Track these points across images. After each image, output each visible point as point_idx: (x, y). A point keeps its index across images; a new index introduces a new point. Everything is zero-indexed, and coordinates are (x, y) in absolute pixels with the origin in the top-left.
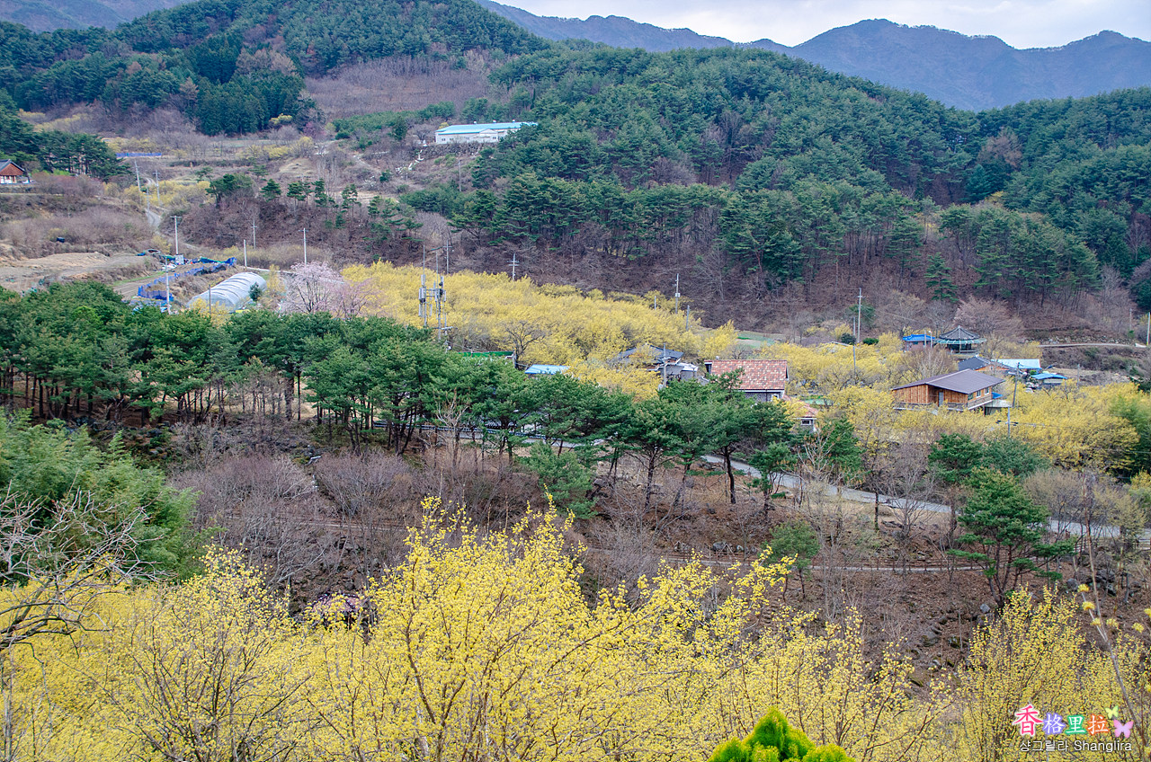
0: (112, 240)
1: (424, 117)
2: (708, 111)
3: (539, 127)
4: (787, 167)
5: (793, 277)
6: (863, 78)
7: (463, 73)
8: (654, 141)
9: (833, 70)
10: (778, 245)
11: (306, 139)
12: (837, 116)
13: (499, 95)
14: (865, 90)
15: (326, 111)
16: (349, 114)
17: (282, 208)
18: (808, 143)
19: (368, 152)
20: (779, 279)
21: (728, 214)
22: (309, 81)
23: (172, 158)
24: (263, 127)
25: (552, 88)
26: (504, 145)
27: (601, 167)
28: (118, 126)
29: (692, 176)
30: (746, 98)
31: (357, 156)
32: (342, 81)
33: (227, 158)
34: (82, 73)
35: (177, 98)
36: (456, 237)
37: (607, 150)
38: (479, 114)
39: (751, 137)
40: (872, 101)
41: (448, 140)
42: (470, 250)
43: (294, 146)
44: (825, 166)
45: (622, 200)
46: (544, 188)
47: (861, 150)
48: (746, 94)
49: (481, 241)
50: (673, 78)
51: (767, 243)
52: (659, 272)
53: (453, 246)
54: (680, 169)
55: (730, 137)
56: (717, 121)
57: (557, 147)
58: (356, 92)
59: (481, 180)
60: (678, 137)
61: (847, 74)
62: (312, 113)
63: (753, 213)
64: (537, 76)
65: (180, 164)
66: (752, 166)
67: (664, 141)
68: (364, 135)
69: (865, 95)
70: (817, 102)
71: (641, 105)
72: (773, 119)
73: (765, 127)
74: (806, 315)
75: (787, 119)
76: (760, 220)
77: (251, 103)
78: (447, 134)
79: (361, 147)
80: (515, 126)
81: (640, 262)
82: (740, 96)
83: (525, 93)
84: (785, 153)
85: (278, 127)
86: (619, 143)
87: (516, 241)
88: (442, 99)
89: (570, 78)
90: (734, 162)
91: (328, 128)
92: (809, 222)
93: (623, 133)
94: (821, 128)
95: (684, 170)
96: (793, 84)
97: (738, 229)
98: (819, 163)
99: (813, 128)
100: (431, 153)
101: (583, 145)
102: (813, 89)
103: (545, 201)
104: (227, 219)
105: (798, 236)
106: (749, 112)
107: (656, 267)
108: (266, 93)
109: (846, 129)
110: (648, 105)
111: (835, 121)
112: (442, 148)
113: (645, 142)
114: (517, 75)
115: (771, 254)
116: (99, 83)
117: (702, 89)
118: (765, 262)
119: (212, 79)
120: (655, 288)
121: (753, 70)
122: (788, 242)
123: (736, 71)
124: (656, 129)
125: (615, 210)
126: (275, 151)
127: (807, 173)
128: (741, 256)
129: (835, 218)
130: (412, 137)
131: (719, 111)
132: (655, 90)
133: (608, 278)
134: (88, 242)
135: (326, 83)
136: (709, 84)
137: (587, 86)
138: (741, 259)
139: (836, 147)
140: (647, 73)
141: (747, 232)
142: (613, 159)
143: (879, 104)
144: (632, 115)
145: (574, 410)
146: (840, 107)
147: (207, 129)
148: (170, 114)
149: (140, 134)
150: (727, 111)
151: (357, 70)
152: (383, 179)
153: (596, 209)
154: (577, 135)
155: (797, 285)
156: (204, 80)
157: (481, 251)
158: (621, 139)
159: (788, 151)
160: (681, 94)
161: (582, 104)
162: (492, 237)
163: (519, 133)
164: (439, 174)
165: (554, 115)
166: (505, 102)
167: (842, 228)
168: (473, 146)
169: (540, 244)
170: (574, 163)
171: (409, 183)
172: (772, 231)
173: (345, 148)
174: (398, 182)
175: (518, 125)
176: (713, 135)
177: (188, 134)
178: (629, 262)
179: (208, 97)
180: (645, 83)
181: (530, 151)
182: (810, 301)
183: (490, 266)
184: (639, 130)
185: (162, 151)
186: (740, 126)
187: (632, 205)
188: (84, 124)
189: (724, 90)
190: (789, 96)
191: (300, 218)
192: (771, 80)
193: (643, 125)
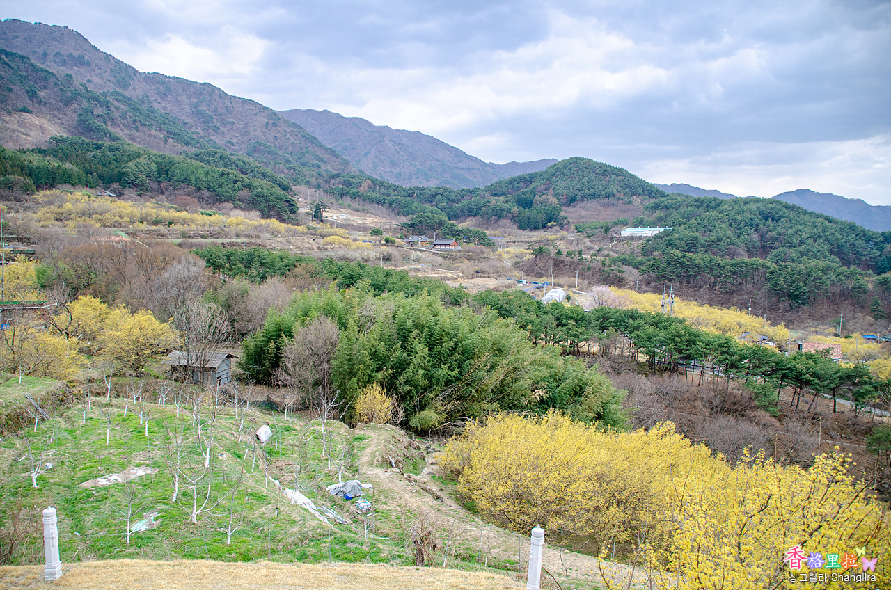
0: (498, 272)
1: (616, 224)
2: (752, 226)
3: (673, 230)
4: (792, 253)
5: (803, 304)
6: (825, 213)
7: (630, 207)
8: (728, 238)
9: (810, 209)
10: (797, 289)
11: (565, 232)
12: (815, 230)
13: (649, 216)
14: (826, 219)
15: (571, 221)
16: (581, 222)
17: (563, 262)
18: (802, 242)
19: (592, 239)
20: (796, 305)
21: (771, 273)
22: (563, 208)
23: (507, 239)
24: (544, 227)
25: (675, 213)
26: (656, 237)
27: (703, 249)
28: (485, 226)
29: (746, 254)
30: (770, 221)
31: (586, 240)
32: (577, 208)
33: (530, 239)
34: (471, 205)
35: (510, 215)
36: (641, 277)
37: (706, 241)
38: (640, 223)
39: (772, 238)
40: (831, 225)
41: (628, 235)
42: (648, 283)
43: (559, 235)
44: (811, 253)
45: (720, 264)
46: (683, 257)
47: (827, 247)
48: (770, 219)
49: (653, 280)
50: (734, 210)
51: (791, 287)
52: (736, 298)
53: (640, 281)
54: (741, 251)
55: (762, 238)
56: (756, 230)
57: (683, 239)
58: (584, 213)
59: (645, 253)
60: (739, 237)
61: (817, 212)
62: (565, 221)
63: (784, 273)
64: (667, 208)
65: (510, 242)
66: (775, 251)
67: (732, 238)
68: (589, 231)
69: (827, 222)
70: (804, 224)
71: (721, 222)
72: (784, 231)
73: (780, 234)
74: (810, 322)
75: (791, 231)
76: (788, 276)
77: (540, 217)
78: (626, 232)
79: (588, 237)
80: (662, 229)
81: (727, 293)
82: (766, 219)
83: (662, 215)
84: (790, 246)
85: (551, 227)
86: (712, 238)
87: (670, 280)
88: (623, 217)
89: (683, 209)
90: (765, 250)
91: (573, 227)
92: (812, 278)
93: (713, 234)
94: (807, 235)
95: (742, 252)
96: (792, 215)
97: (776, 280)
98: (808, 252)
99: (804, 235)
100: (621, 240)
101: (695, 238)
102: (802, 218)
103: (684, 263)
104: (539, 265)
105: (806, 285)
106: (771, 227)
107: (735, 295)
108: (546, 213)
109: (820, 237)
110: (725, 222)
111: (814, 233)
112: (625, 238)
113: (724, 238)
114: (657, 207)
115: (793, 292)
116: (479, 209)
117: (749, 216)
118: (789, 296)
119: (524, 207)
120: (734, 305)
121: (772, 208)
122: (801, 287)
123: (764, 208)
124: (729, 233)
125: (716, 268)
126: (551, 237)
127: (802, 256)
128: (776, 293)
129: (824, 277)
130: (611, 232)
131: (757, 226)
132: (727, 215)
133: (711, 299)
134: (489, 273)
135: (570, 209)
136: (752, 214)
137: (691, 213)
138: (777, 294)
139: (816, 245)
140: (721, 208)
141: (781, 281)
142: (709, 246)
143: (834, 226)
144: (717, 226)
145: (766, 363)
146: (816, 226)
147: (521, 227)
148: (506, 221)
149: (494, 229)
150: (761, 226)
151: (583, 204)
152: (598, 251)
153: (707, 267)
154: (691, 234)
155: (806, 307)
156: (521, 207)
157: (653, 284)
158: (713, 236)
159: (792, 246)
160: (739, 217)
161: (693, 221)
162: (658, 278)
163: (664, 233)
164: (624, 249)
165: (680, 225)
166: (652, 219)
167: (828, 282)
168: (640, 238)
169: (681, 282)
170: (691, 246)
171: (611, 253)
172: (794, 282)
173: (581, 236)
174: (606, 252)
175: (663, 229)
176: (755, 237)
177: (514, 229)
178: (721, 293)
179: (522, 215)
180: (721, 212)
181: (669, 241)
182: (812, 316)
183: (657, 291)
184: (721, 233)
185: (503, 236)
186: (767, 233)
187: (724, 267)
188: (472, 226)
189: (759, 217)
190: (790, 220)
191: (571, 266)
192: (781, 213)
193: (723, 231)
